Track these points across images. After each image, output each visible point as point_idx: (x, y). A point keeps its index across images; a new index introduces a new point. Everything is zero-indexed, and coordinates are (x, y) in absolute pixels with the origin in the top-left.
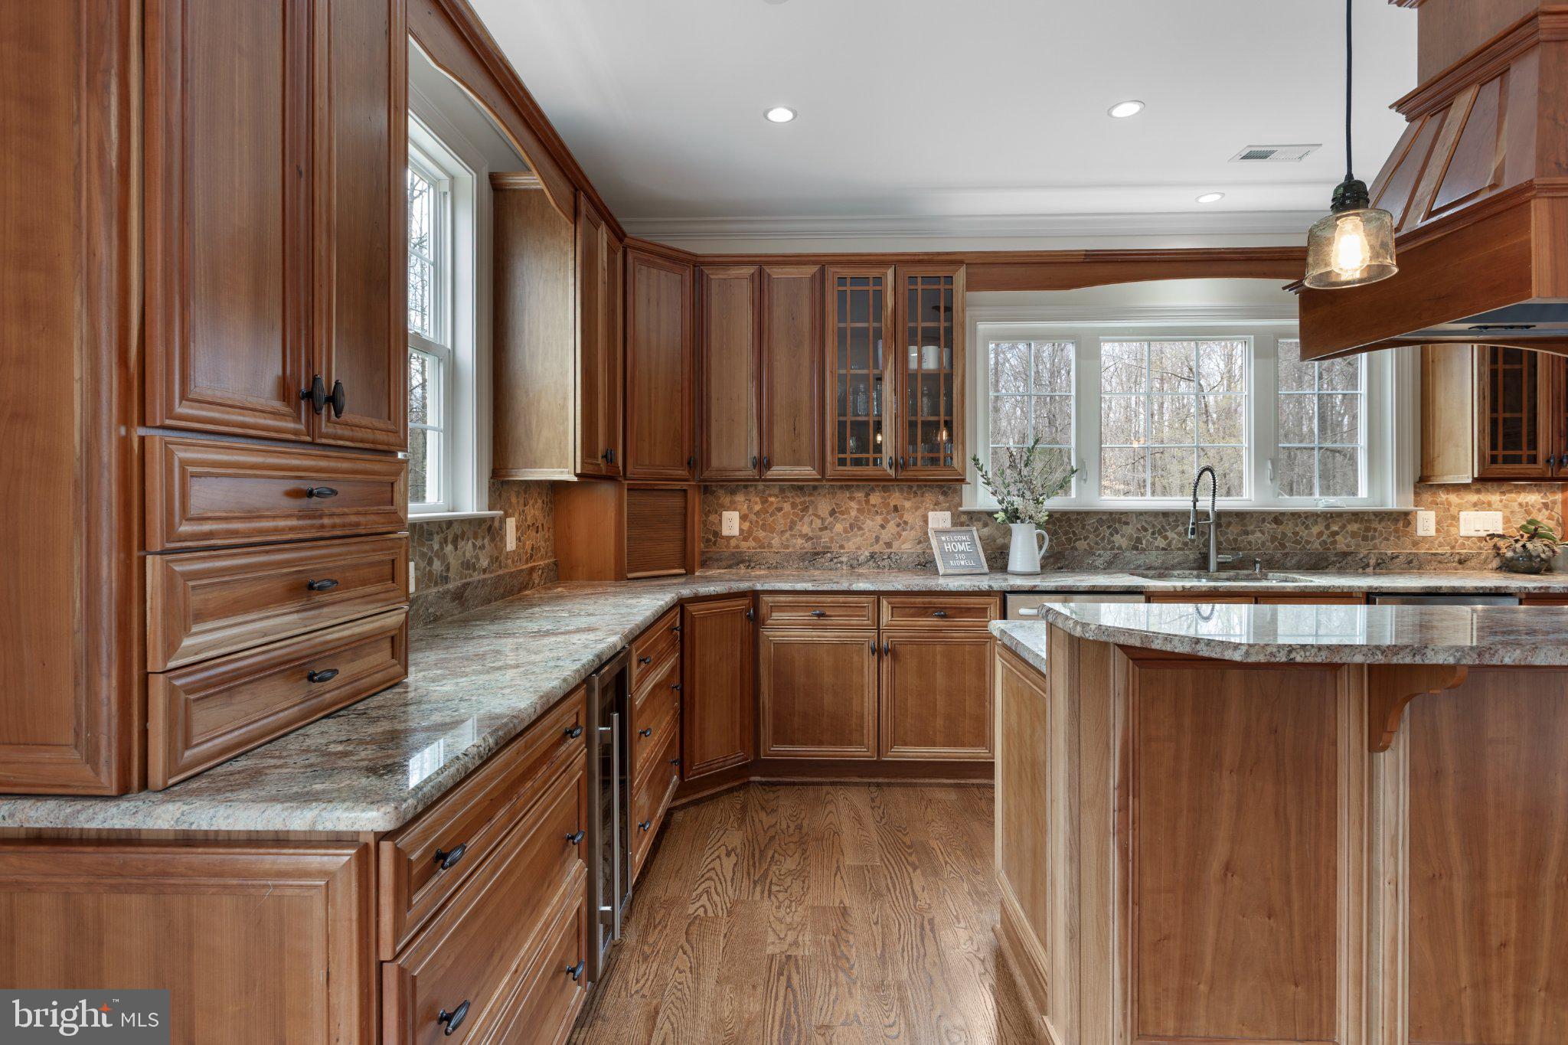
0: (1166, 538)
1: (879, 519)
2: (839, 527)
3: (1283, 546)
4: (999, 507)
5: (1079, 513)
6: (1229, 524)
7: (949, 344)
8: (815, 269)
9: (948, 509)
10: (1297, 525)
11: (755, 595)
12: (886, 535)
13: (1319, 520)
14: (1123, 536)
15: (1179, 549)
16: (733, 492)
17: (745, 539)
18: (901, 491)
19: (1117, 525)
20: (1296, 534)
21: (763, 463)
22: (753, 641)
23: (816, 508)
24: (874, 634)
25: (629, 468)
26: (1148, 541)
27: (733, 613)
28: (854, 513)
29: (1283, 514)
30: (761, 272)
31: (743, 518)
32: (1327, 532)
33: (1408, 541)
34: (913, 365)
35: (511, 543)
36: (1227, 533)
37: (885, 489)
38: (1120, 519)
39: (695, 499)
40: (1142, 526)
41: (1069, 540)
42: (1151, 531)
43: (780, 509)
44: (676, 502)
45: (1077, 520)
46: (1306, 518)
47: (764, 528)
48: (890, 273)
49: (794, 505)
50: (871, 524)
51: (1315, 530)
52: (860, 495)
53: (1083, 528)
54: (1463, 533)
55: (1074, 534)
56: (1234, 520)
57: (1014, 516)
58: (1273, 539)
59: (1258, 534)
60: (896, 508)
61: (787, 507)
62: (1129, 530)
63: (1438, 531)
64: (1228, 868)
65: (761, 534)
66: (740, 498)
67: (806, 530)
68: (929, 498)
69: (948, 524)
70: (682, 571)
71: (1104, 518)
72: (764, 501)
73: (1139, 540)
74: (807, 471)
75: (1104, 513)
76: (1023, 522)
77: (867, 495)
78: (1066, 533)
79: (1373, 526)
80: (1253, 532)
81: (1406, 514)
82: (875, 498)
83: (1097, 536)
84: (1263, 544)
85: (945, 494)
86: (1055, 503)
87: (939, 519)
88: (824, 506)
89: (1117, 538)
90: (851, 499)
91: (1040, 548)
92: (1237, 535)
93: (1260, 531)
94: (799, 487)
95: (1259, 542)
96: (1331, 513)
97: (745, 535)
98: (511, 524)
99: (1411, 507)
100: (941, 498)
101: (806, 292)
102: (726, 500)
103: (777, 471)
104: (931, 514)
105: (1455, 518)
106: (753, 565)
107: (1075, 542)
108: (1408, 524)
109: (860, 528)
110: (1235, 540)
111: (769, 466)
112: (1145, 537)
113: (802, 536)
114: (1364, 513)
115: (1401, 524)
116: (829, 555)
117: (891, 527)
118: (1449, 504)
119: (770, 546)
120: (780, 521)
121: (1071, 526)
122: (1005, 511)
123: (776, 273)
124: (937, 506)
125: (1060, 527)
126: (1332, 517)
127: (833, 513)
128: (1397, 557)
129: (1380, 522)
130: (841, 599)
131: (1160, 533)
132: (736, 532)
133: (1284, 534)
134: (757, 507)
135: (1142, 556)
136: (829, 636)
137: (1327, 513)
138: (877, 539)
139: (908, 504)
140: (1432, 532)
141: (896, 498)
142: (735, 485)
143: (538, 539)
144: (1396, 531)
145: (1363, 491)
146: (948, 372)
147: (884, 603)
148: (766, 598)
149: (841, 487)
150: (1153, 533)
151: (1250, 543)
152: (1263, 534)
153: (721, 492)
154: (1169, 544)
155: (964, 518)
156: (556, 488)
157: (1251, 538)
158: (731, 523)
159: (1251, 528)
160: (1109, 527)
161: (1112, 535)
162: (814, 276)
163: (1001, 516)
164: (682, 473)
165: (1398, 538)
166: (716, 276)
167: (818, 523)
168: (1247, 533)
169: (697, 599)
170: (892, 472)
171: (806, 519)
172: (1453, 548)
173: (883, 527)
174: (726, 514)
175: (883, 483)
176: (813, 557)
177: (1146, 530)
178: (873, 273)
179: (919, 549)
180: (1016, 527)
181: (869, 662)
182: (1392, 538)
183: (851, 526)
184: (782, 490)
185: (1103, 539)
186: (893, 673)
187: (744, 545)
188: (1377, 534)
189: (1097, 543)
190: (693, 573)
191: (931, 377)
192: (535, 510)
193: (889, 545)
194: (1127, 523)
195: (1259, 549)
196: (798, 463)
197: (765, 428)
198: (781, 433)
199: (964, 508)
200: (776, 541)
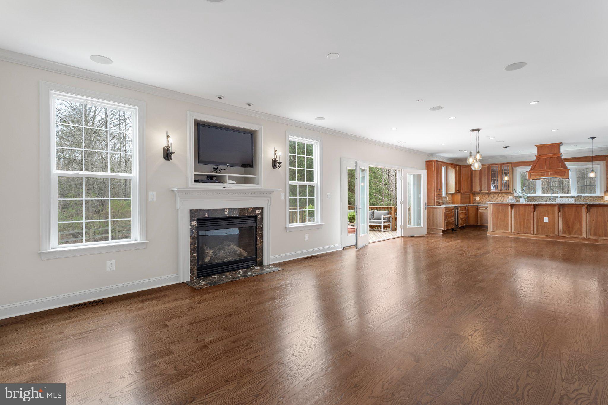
1: (501, 198)
2: (494, 199)
8: (488, 166)
11: (478, 206)
12: (502, 200)
16: (478, 194)
21: (480, 190)
22: (477, 212)
25: (461, 192)
27: (475, 208)
28: (496, 197)
31: (479, 197)
35: (448, 199)
39: (472, 196)
43: (484, 196)
44: (469, 195)
48: (499, 165)
50: (499, 198)
60: (503, 196)
61: (486, 196)
62: (544, 199)
64: (500, 219)
65: (482, 200)
66: (479, 195)
67: (489, 199)
68: (509, 195)
69: (512, 198)
70: (469, 204)
72: (482, 195)
74: (487, 191)
79: (595, 199)
81: (601, 196)
82: (500, 195)
87: (511, 197)
88: (492, 196)
97: (480, 200)
98: (448, 197)
100: (511, 195)
101: (487, 168)
103: (483, 192)
106: (479, 203)
108: (603, 198)
111: (481, 191)
117: (503, 199)
120: (485, 198)
124: (510, 196)
132: (478, 199)
139: (505, 196)
141: (503, 195)
143: (451, 200)
145: (596, 193)
148: (480, 206)
153: (476, 194)
155: (515, 197)
156: (452, 194)
158: (477, 198)
164: (469, 192)
167: (491, 198)
169: (469, 206)
170: (499, 191)
178: (496, 166)
180: (521, 198)
183: (496, 199)
187: (479, 201)
192: (450, 196)
196: (485, 190)
197: (481, 186)
198: (483, 187)
199: (515, 196)
200: (484, 201)
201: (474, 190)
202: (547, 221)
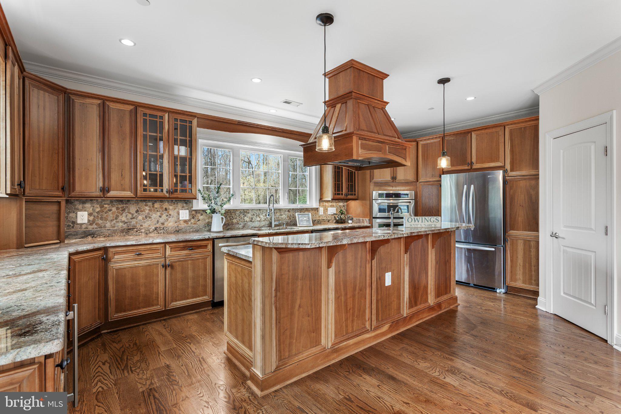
0: (260, 217)
1: (159, 214)
2: (140, 218)
3: (290, 219)
4: (208, 208)
5: (234, 210)
6: (277, 212)
7: (191, 147)
8: (132, 107)
9: (188, 209)
11: (105, 249)
12: (161, 220)
14: (247, 217)
15: (264, 221)
16: (84, 203)
17: (91, 224)
18: (168, 202)
19: (246, 214)
20: (293, 215)
21: (105, 190)
22: (105, 269)
23: (129, 209)
24: (163, 260)
25: (31, 190)
26: (255, 218)
27: (95, 258)
28: (147, 211)
29: (290, 209)
30: (104, 104)
31: (90, 215)
33: (318, 216)
34: (176, 153)
36: (277, 215)
37: (161, 201)
38: (247, 211)
39: (64, 208)
40: (253, 214)
41: (231, 219)
43: (110, 210)
44: (55, 208)
45: (233, 212)
46: (296, 210)
47: (101, 219)
48: (167, 115)
49: (118, 209)
50: (155, 216)
52: (150, 204)
53: (235, 215)
54: (328, 213)
55: (232, 217)
56: (278, 211)
57: (213, 211)
58: (288, 217)
59: (284, 215)
60: (166, 209)
61: (114, 209)
62: (249, 215)
63: (324, 213)
64: (300, 306)
65: (100, 222)
66: (88, 205)
67: (124, 219)
68: (180, 205)
69: (188, 216)
70: (58, 241)
71: (242, 211)
72: (102, 207)
73: (252, 218)
74: (128, 194)
75: (242, 210)
76: (217, 213)
77: (153, 204)
78: (230, 217)
80: (283, 215)
81: (317, 208)
82: (157, 205)
83: (240, 217)
84: (285, 218)
85: (186, 203)
86: (226, 207)
87: (184, 213)
88: (133, 209)
89: (245, 218)
90: (146, 205)
91: (222, 223)
92: (279, 215)
94: (121, 200)
97: (91, 223)
99: (318, 207)
100: (185, 205)
101: (127, 117)
102: (80, 206)
103: (112, 193)
104: (181, 211)
105: (327, 209)
106: (95, 236)
107: (233, 220)
108: (318, 211)
109: (150, 218)
110: (279, 217)
111: (108, 191)
112: (254, 217)
113: (122, 222)
115: (316, 211)
116: (136, 229)
117: (164, 217)
118: (326, 206)
119: (105, 227)
120: (111, 215)
121: (231, 214)
122: (210, 209)
123: (112, 105)
124: (183, 208)
125: (228, 215)
126: (301, 210)
127: (137, 211)
129: (312, 211)
130: (148, 247)
131: (258, 216)
132: (86, 221)
133: (290, 215)
134: (98, 210)
135: (253, 224)
136: (143, 263)
138: (158, 222)
139: (171, 207)
141: (166, 205)
142: (86, 199)
144: (316, 213)
145: (308, 202)
146: (190, 157)
147: (167, 246)
148: (111, 250)
149: (141, 201)
150: (256, 216)
151: (282, 218)
153: (76, 203)
154: (261, 219)
155: (194, 212)
157: (282, 217)
158: (83, 217)
159: (282, 213)
160: (243, 214)
161: (244, 217)
162: (131, 111)
163: (208, 211)
164: (60, 194)
165: (316, 215)
166: (78, 101)
167: (130, 216)
168: (281, 215)
169: (77, 253)
170: (168, 195)
171: (124, 214)
172: (327, 217)
173: (160, 217)
174: (79, 213)
175: (161, 199)
176: (128, 231)
177: (254, 215)
178: (159, 114)
179: (176, 225)
180: (214, 215)
181: (161, 271)
182: (314, 215)
183: (146, 217)
184: (111, 202)
185: (241, 218)
186: (171, 274)
187: (90, 228)
189: (239, 220)
190: (64, 242)
191: (183, 159)
193: (163, 224)
194: (249, 213)
195: (284, 220)
196: (124, 190)
197: (107, 174)
198: (115, 176)
199: (194, 209)
200: (108, 225)
201: (77, 188)
202: (390, 284)
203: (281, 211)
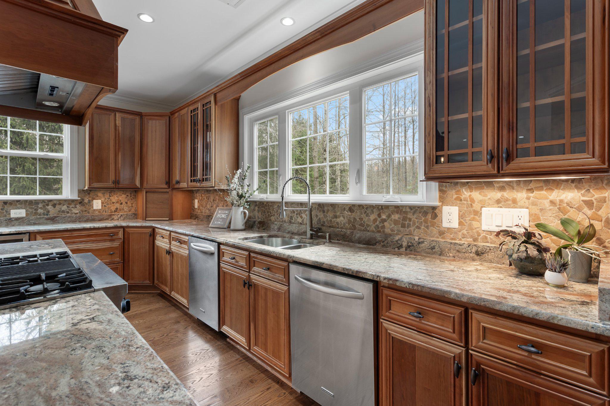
0: (301, 217)
5: (271, 202)
6: (328, 211)
10: (361, 214)
11: (154, 229)
13: (374, 210)
20: (361, 219)
23: (210, 199)
26: (295, 218)
27: (145, 233)
29: (354, 205)
31: (198, 202)
32: (379, 219)
33: (435, 231)
35: (97, 207)
36: (327, 216)
42: (296, 213)
44: (166, 196)
45: (271, 206)
46: (367, 208)
47: (201, 205)
49: (207, 197)
51: (372, 217)
53: (273, 210)
54: (484, 227)
55: (270, 213)
56: (330, 208)
58: (349, 222)
59: (342, 218)
61: (205, 198)
63: (460, 223)
65: (201, 208)
66: (198, 194)
72: (201, 196)
78: (268, 212)
79: (409, 216)
80: (339, 217)
81: (434, 208)
83: (277, 214)
84: (344, 224)
91: (245, 218)
92: (331, 218)
93: (343, 216)
95: (342, 223)
96: (382, 206)
99: (437, 203)
102: (195, 195)
105: (478, 213)
108: (435, 216)
110: (331, 221)
112: (293, 216)
113: (208, 209)
114: (403, 206)
115: (429, 216)
116: (211, 217)
118: (472, 200)
119: (202, 212)
120: (204, 203)
121: (269, 209)
126: (382, 209)
128: (423, 242)
129: (413, 214)
131: (299, 215)
132: (197, 207)
133: (355, 219)
137: (379, 206)
140: (455, 224)
144: (426, 221)
150: (297, 215)
151: (337, 223)
152: (344, 218)
154: (303, 221)
159: (338, 214)
165: (427, 227)
168: (336, 217)
170: (199, 184)
172: (476, 240)
182: (423, 227)
184: (204, 192)
187: (198, 212)
188: (411, 223)
203: (336, 209)
